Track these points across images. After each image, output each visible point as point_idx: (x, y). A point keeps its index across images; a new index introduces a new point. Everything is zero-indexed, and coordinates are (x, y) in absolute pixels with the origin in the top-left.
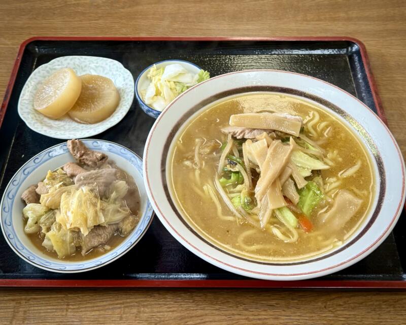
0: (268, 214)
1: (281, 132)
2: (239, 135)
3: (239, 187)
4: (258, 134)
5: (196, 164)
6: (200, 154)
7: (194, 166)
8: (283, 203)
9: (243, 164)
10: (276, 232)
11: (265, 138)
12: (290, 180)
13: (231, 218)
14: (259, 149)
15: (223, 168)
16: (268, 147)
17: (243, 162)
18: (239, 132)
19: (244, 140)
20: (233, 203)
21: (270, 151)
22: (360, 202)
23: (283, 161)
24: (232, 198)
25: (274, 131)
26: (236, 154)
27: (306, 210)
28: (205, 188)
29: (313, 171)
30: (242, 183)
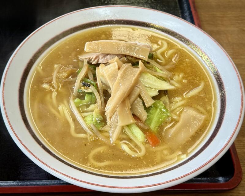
0: (118, 130)
1: (132, 57)
2: (94, 61)
3: (92, 107)
4: (110, 59)
5: (53, 87)
6: (58, 78)
7: (51, 89)
8: (132, 120)
9: (96, 86)
10: (125, 148)
11: (117, 61)
12: (139, 99)
13: (82, 135)
14: (110, 71)
15: (79, 90)
16: (119, 69)
17: (97, 84)
18: (94, 58)
19: (98, 65)
20: (85, 121)
21: (120, 73)
22: (203, 117)
23: (131, 81)
24: (85, 117)
25: (126, 56)
26: (91, 77)
27: (153, 126)
28: (60, 108)
29: (160, 91)
30: (95, 102)
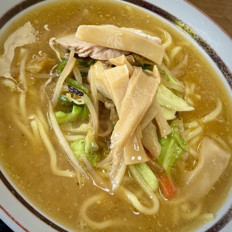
0: (122, 170)
1: (140, 56)
2: (84, 52)
3: (83, 127)
5: (21, 86)
6: (27, 72)
7: (18, 88)
8: (141, 158)
9: (90, 94)
10: (133, 198)
12: (152, 125)
13: (69, 174)
14: (118, 78)
16: (130, 76)
17: (90, 92)
19: (91, 60)
20: (73, 150)
23: (149, 99)
24: (72, 142)
25: (131, 53)
26: (79, 78)
27: (166, 165)
28: (34, 124)
29: (177, 114)
30: (87, 120)
